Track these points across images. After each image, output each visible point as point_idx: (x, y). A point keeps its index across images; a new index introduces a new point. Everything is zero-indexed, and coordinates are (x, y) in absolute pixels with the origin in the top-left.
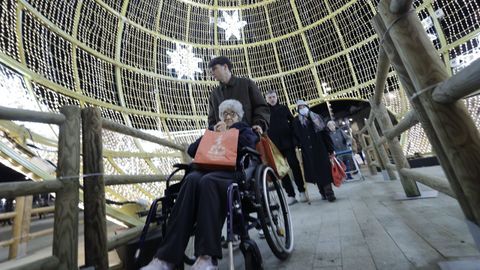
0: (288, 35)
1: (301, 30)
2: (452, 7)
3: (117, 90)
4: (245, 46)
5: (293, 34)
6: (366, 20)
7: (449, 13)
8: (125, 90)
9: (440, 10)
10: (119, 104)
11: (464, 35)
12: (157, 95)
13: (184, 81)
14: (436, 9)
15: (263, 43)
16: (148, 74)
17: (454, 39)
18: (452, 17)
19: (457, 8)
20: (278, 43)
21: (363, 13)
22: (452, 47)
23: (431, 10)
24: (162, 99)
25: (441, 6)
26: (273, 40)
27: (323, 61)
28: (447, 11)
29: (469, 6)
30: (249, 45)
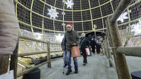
0: (86, 10)
1: (90, 9)
2: (134, 10)
3: (30, 19)
4: (72, 11)
5: (88, 10)
7: (133, 12)
8: (32, 20)
9: (130, 10)
10: (30, 24)
11: (135, 19)
12: (43, 22)
13: (52, 19)
16: (41, 15)
17: (133, 20)
19: (135, 10)
21: (109, 7)
22: (132, 22)
23: (128, 10)
24: (44, 24)
26: (81, 10)
28: (132, 11)
29: (138, 11)
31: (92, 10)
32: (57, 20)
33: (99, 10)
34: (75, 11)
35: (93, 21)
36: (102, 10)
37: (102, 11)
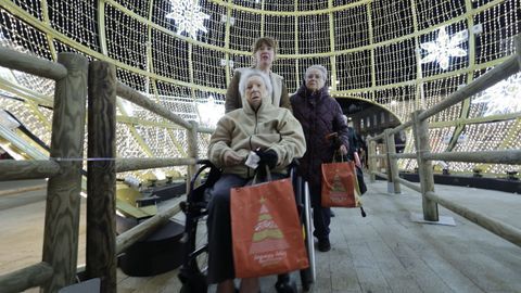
0: (314, 12)
1: (331, 9)
2: (492, 25)
3: (97, 32)
4: (263, 12)
5: (320, 12)
6: (403, 16)
7: (488, 31)
8: (108, 34)
9: (480, 25)
10: (100, 51)
11: (494, 58)
12: (149, 49)
13: (185, 39)
14: (476, 23)
15: (284, 14)
16: (140, 19)
17: (483, 61)
18: (488, 36)
19: (497, 28)
20: (301, 19)
21: (401, 8)
22: (479, 68)
23: (471, 22)
24: (154, 55)
25: (482, 21)
26: (296, 14)
27: (345, 52)
28: (487, 28)
29: (509, 29)
30: (269, 13)
31: (336, 14)
32: (201, 44)
33: (364, 17)
34: (273, 13)
35: (339, 58)
36: (373, 18)
37: (373, 22)
